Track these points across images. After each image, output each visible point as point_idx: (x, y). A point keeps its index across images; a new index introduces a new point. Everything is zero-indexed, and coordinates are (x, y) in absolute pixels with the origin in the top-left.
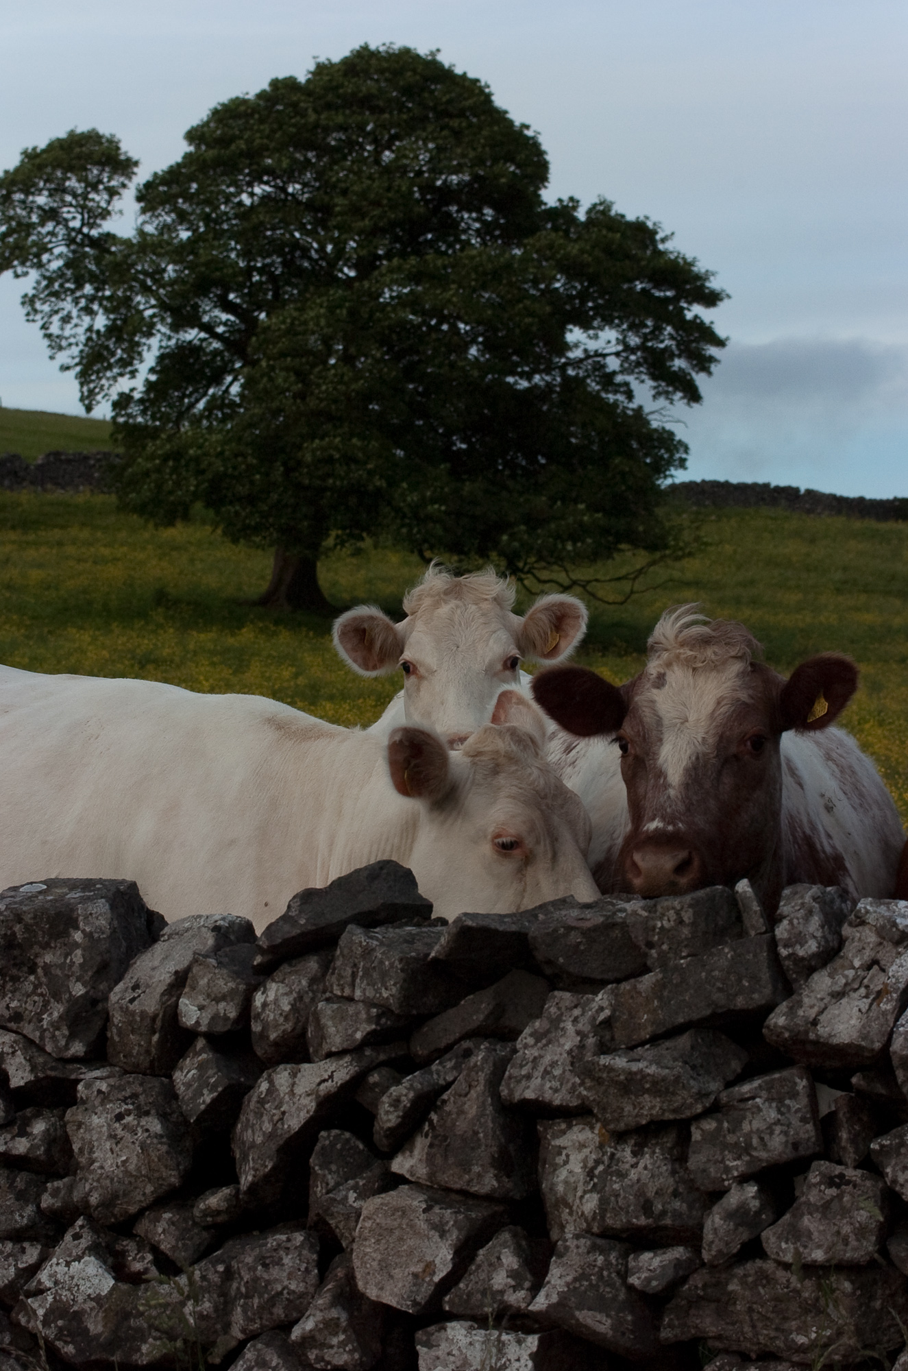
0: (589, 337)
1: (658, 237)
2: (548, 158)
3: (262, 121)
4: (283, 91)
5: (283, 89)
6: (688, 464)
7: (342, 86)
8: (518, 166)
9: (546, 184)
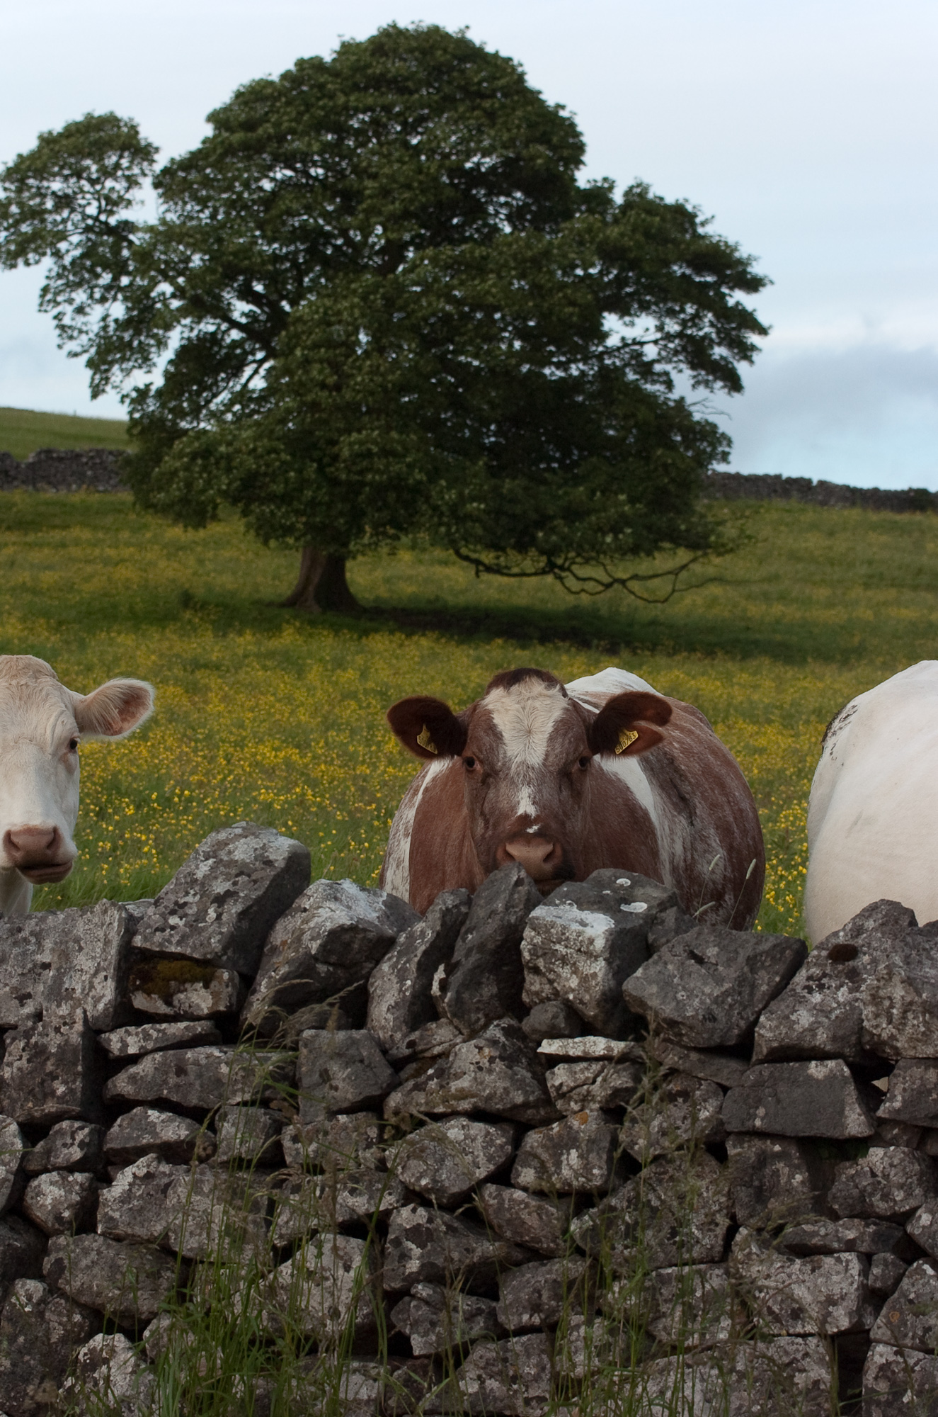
0: (625, 324)
1: (698, 220)
2: (584, 139)
3: (288, 103)
4: (310, 72)
5: (309, 69)
6: (731, 458)
7: (369, 66)
8: (553, 148)
9: (581, 167)
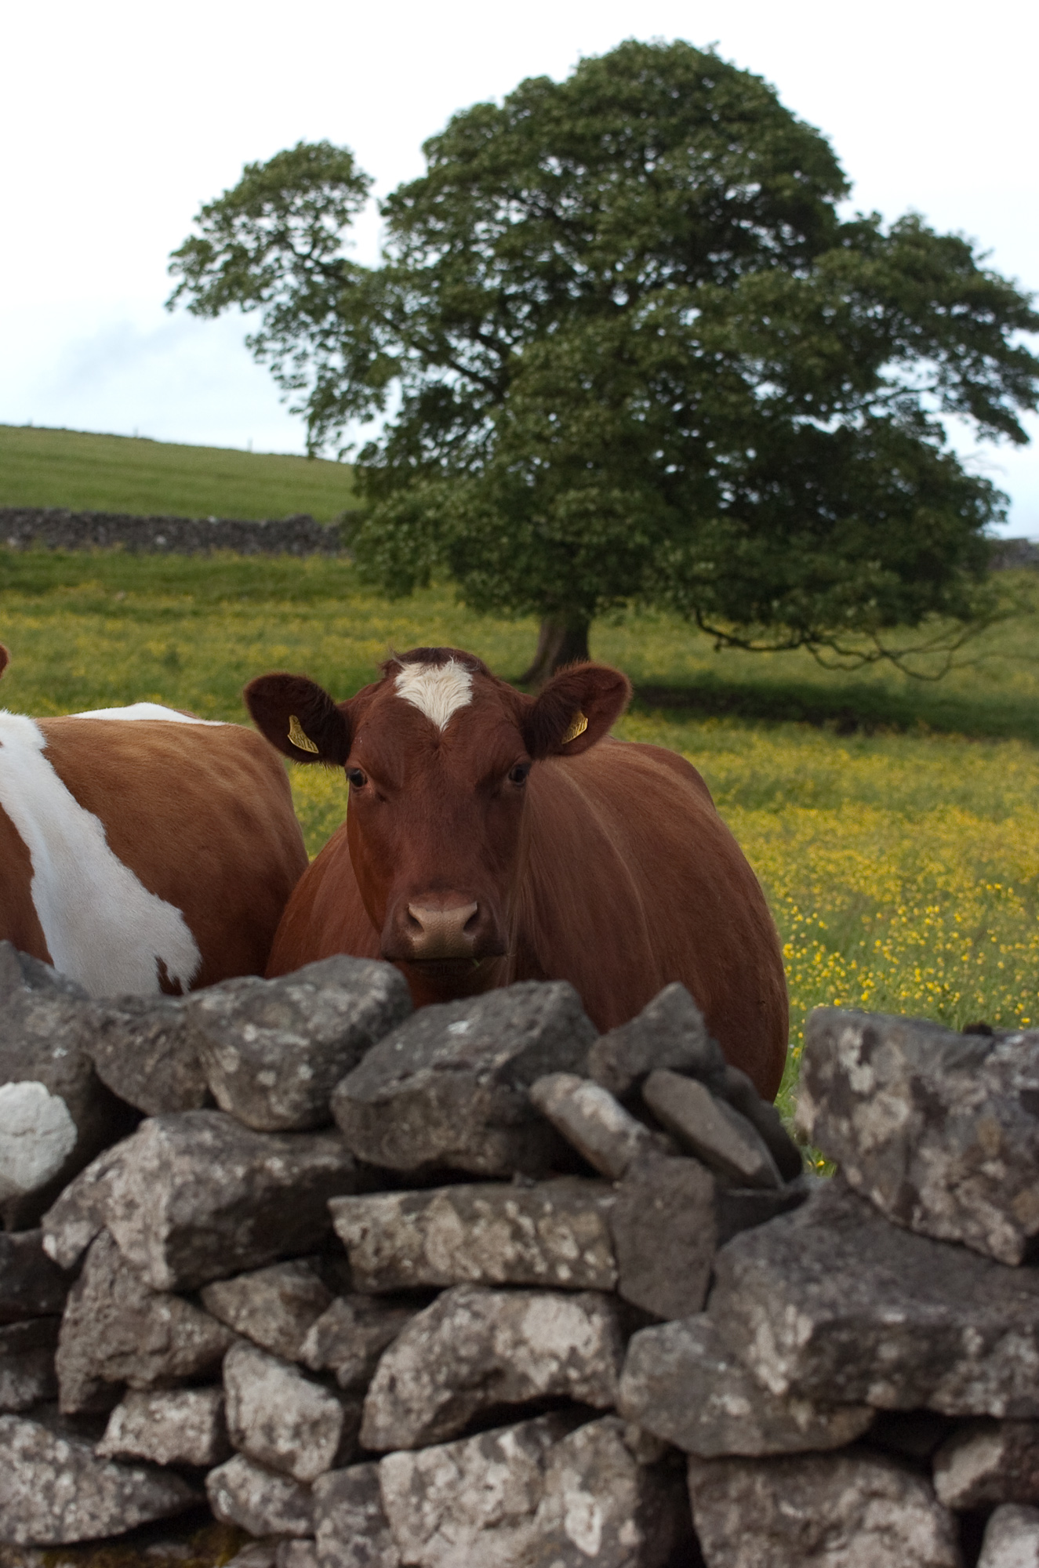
0: (903, 369)
1: (975, 254)
4: (536, 93)
5: (535, 90)
6: (1009, 517)
7: (601, 86)
8: (804, 173)
